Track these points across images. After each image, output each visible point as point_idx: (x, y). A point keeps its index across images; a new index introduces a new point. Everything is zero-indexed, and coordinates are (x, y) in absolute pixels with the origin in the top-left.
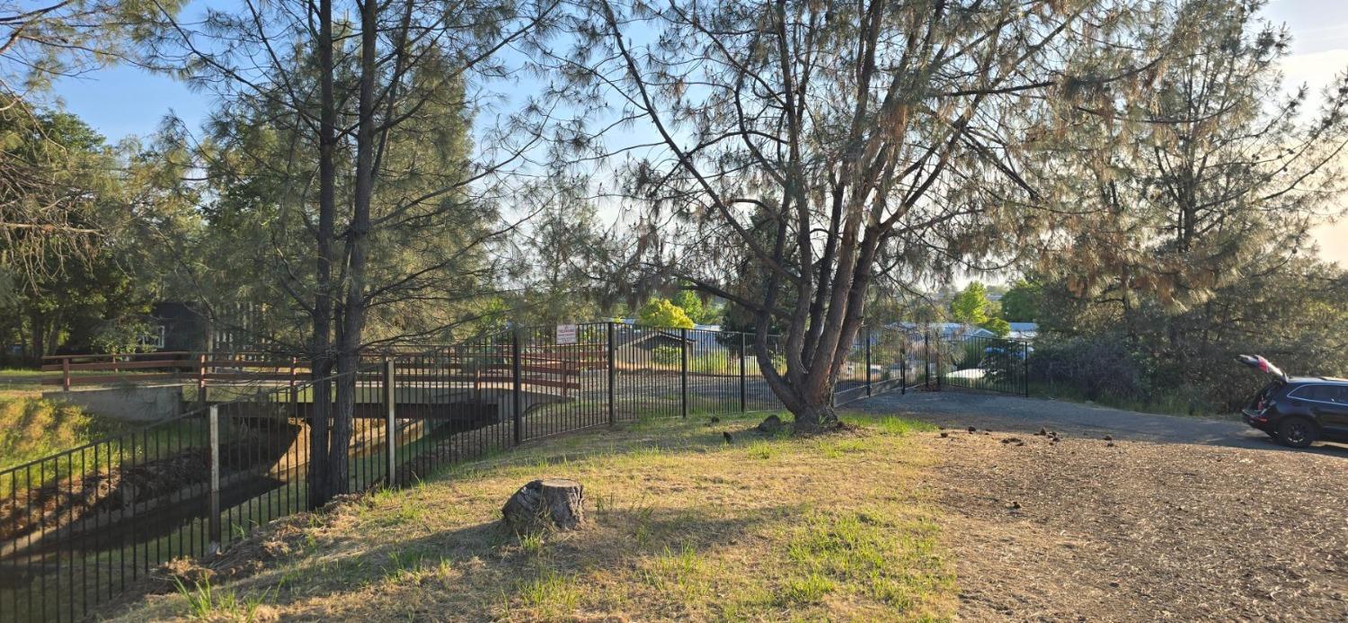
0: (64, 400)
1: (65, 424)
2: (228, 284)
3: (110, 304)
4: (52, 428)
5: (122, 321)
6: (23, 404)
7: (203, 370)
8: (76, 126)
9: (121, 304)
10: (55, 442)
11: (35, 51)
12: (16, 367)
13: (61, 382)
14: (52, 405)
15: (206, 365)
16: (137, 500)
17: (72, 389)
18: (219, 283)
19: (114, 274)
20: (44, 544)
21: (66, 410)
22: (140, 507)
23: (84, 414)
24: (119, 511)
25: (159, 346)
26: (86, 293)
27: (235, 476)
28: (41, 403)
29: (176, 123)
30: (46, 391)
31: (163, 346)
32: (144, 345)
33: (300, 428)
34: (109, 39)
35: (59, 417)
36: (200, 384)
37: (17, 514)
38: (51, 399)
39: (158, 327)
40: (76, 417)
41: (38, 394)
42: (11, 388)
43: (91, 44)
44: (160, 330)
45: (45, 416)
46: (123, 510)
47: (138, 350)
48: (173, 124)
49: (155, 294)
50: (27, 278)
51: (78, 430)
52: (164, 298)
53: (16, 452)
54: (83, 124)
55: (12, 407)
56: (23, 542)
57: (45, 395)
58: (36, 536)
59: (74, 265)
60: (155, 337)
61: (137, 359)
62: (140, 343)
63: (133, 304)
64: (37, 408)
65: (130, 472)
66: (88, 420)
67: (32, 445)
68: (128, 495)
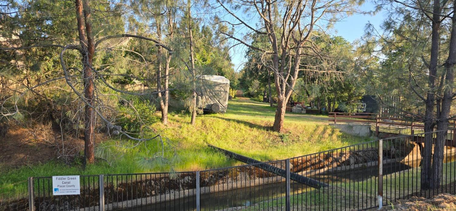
0: (334, 127)
1: (334, 134)
2: (388, 89)
3: (349, 96)
4: (331, 135)
5: (353, 102)
6: (323, 127)
7: (378, 120)
8: (341, 40)
9: (353, 96)
10: (331, 140)
11: (330, 16)
12: (323, 115)
13: (334, 121)
14: (331, 128)
15: (379, 118)
16: (355, 163)
17: (337, 123)
18: (384, 89)
19: (351, 86)
20: (328, 173)
21: (335, 130)
22: (356, 166)
23: (340, 131)
24: (349, 166)
25: (364, 110)
26: (342, 93)
27: (389, 160)
28: (328, 127)
29: (371, 26)
30: (330, 123)
31: (365, 110)
32: (359, 110)
33: (414, 146)
34: (351, 6)
35: (333, 132)
36: (377, 125)
37: (320, 162)
38: (331, 126)
39: (364, 104)
40: (338, 133)
41: (327, 124)
42: (321, 121)
43: (346, 10)
44: (364, 105)
45: (329, 131)
46: (350, 166)
47: (357, 111)
48: (369, 26)
49: (363, 93)
50: (325, 88)
51: (338, 137)
52: (366, 94)
53: (321, 142)
54: (344, 39)
55: (320, 127)
56: (322, 171)
57: (329, 124)
58: (326, 169)
59: (338, 83)
60: (363, 107)
61: (356, 115)
62: (358, 109)
63: (356, 96)
64: (327, 128)
65: (354, 154)
66: (341, 134)
67: (325, 140)
68: (352, 161)
